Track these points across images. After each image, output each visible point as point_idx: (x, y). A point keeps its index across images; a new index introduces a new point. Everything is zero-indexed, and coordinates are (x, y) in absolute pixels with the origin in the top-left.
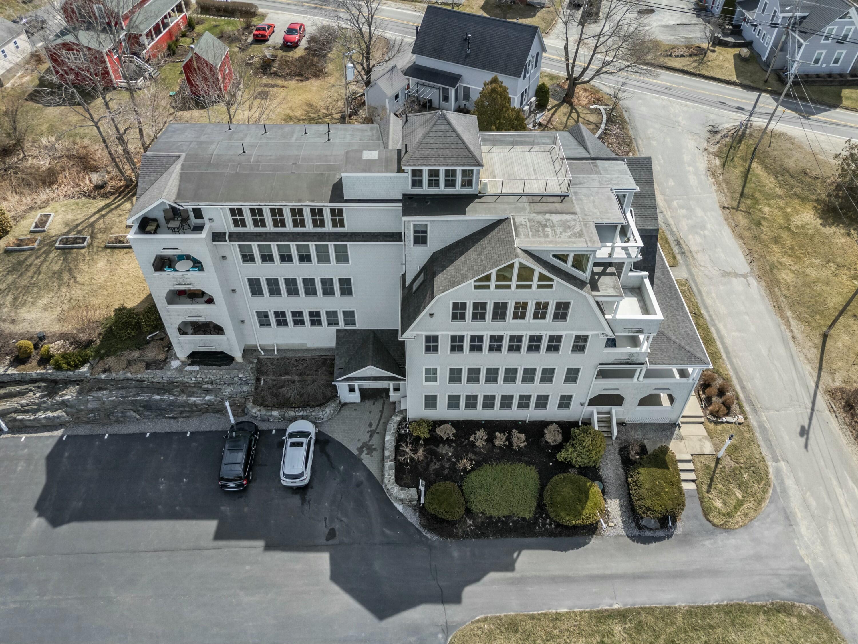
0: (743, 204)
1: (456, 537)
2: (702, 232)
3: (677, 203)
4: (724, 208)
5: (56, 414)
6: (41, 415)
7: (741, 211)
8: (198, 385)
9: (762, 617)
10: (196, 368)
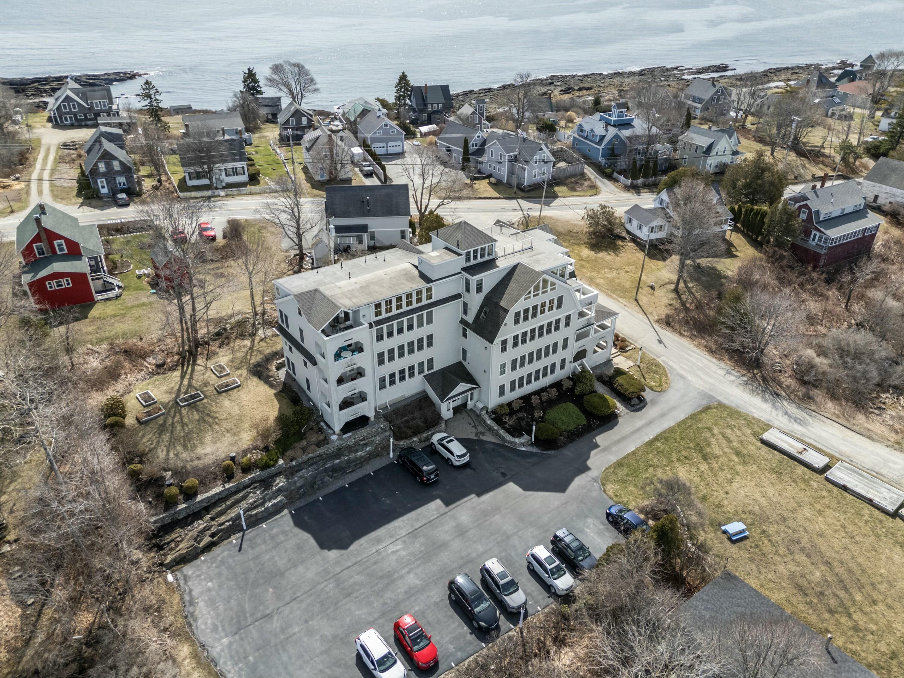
1: (561, 447)
5: (279, 499)
6: (269, 504)
8: (356, 444)
9: (704, 415)
10: (350, 434)
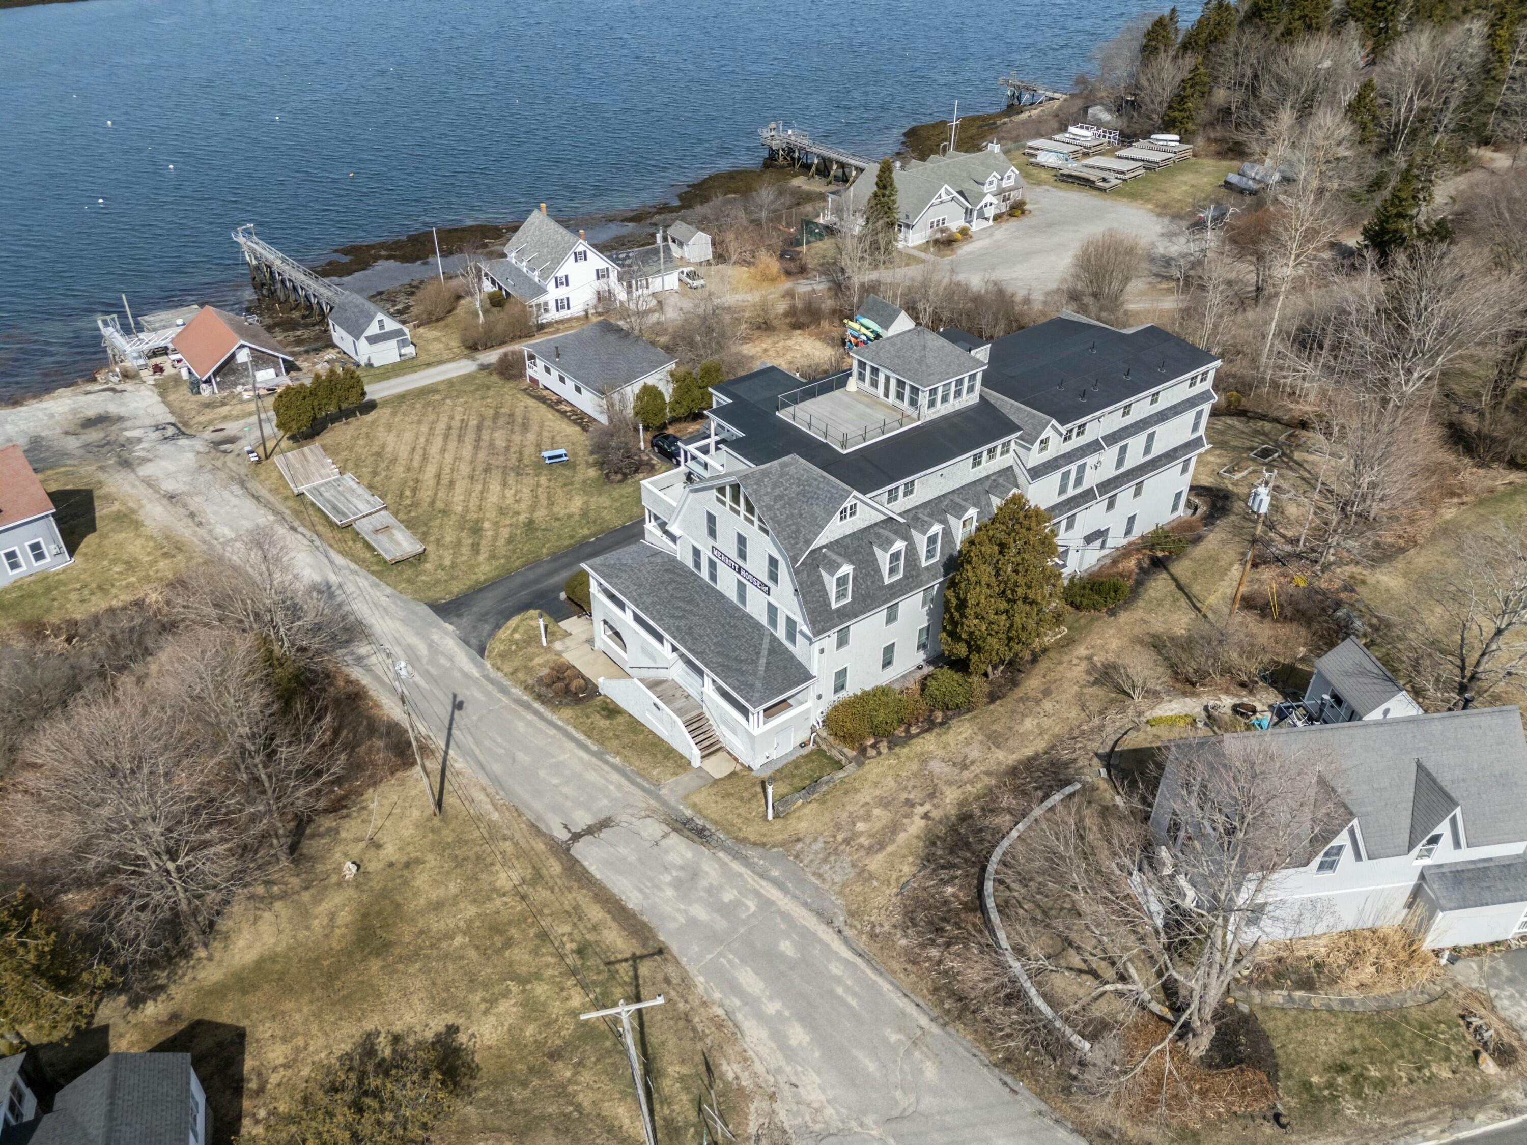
0: (627, 979)
2: (675, 874)
3: (747, 908)
4: (660, 952)
7: (626, 960)
